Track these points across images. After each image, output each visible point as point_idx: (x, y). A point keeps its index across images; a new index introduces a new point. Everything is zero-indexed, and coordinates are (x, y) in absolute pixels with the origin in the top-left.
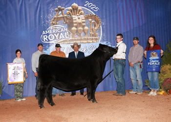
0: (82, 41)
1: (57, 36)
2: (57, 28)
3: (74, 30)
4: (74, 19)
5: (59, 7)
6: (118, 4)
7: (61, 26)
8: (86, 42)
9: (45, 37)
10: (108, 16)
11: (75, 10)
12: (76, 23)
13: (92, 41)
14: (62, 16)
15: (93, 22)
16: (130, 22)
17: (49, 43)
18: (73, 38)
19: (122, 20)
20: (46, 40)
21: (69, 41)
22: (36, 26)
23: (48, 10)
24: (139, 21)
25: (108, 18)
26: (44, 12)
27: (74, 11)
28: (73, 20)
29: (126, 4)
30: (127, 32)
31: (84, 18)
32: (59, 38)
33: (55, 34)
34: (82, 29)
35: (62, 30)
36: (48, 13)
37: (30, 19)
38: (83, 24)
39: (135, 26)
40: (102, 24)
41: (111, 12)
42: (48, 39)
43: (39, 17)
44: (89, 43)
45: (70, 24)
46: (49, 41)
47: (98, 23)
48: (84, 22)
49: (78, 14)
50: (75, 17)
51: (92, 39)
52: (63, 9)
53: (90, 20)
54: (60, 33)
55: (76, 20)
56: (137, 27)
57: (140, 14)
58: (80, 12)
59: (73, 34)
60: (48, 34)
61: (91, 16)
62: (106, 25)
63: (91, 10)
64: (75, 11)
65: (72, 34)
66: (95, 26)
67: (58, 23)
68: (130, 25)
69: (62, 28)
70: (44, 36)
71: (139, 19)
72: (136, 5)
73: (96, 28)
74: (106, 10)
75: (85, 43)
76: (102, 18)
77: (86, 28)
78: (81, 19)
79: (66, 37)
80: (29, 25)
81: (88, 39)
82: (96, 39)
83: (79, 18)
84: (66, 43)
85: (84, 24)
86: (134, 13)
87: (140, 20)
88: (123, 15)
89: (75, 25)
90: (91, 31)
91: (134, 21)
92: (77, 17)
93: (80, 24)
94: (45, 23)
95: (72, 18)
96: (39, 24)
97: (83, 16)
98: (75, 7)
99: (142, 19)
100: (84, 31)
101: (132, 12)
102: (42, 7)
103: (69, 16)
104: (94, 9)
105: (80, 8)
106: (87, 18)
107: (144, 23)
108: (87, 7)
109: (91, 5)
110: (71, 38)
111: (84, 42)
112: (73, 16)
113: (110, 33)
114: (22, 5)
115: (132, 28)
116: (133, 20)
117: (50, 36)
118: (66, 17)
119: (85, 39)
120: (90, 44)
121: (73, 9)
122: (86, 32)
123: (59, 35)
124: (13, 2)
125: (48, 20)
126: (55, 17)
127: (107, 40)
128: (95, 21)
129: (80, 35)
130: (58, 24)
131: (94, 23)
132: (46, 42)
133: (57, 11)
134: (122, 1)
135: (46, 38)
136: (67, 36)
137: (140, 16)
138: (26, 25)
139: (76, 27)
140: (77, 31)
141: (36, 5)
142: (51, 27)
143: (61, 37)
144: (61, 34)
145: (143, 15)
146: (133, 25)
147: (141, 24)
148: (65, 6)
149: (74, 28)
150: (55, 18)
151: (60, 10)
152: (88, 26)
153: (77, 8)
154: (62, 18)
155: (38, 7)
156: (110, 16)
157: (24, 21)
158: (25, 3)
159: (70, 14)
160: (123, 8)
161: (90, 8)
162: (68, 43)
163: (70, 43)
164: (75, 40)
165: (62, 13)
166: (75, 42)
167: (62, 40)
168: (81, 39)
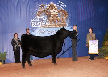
0: (56, 26)
1: (40, 23)
3: (51, 19)
4: (51, 12)
5: (42, 4)
6: (78, 3)
8: (59, 26)
9: (33, 23)
15: (63, 14)
16: (85, 15)
17: (35, 27)
18: (51, 24)
19: (80, 13)
21: (48, 26)
22: (27, 16)
23: (35, 6)
26: (32, 7)
27: (51, 7)
29: (83, 4)
30: (83, 21)
31: (57, 12)
32: (42, 24)
33: (39, 22)
34: (56, 18)
35: (44, 19)
36: (35, 8)
38: (57, 15)
39: (88, 17)
40: (68, 16)
41: (74, 9)
42: (35, 24)
43: (29, 10)
46: (35, 26)
47: (66, 15)
49: (53, 9)
50: (52, 11)
51: (62, 25)
52: (44, 6)
53: (61, 13)
55: (52, 13)
58: (55, 8)
59: (51, 21)
60: (35, 22)
61: (62, 11)
62: (71, 17)
63: (62, 6)
64: (52, 7)
66: (64, 17)
68: (85, 17)
69: (44, 17)
70: (32, 23)
72: (89, 4)
73: (65, 18)
74: (71, 7)
76: (69, 12)
77: (59, 18)
78: (55, 12)
79: (46, 24)
81: (60, 25)
82: (65, 25)
83: (54, 12)
84: (46, 27)
86: (88, 9)
87: (91, 13)
88: (81, 11)
92: (53, 11)
93: (55, 15)
94: (32, 14)
95: (50, 11)
96: (29, 15)
97: (57, 10)
100: (57, 19)
101: (86, 8)
103: (48, 10)
104: (64, 6)
105: (55, 5)
106: (59, 12)
108: (59, 5)
109: (62, 3)
110: (49, 24)
111: (57, 26)
112: (51, 10)
114: (18, 2)
115: (86, 19)
116: (87, 13)
117: (36, 23)
118: (46, 11)
119: (58, 25)
121: (51, 6)
123: (42, 22)
124: (12, 1)
125: (35, 12)
127: (71, 26)
129: (55, 22)
130: (41, 15)
132: (34, 26)
133: (40, 7)
134: (80, 2)
135: (33, 24)
137: (91, 11)
138: (21, 15)
139: (53, 17)
141: (27, 3)
142: (37, 17)
143: (43, 23)
144: (43, 21)
145: (93, 11)
147: (92, 16)
148: (45, 4)
151: (42, 6)
155: (28, 4)
156: (73, 11)
157: (19, 13)
158: (20, 2)
159: (48, 9)
161: (61, 6)
162: (47, 28)
163: (48, 27)
164: (52, 25)
165: (44, 8)
166: (52, 26)
167: (43, 26)
168: (56, 25)
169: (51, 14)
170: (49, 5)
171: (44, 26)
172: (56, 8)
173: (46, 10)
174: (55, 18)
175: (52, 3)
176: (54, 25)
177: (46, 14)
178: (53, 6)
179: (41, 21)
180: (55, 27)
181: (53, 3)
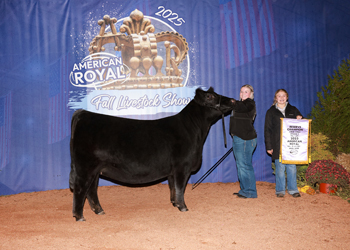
1: (101, 75)
2: (102, 58)
3: (135, 63)
4: (134, 40)
5: (106, 16)
6: (222, 12)
7: (109, 55)
8: (158, 85)
9: (79, 76)
10: (202, 34)
11: (137, 23)
12: (138, 48)
13: (169, 85)
14: (111, 34)
16: (245, 48)
17: (86, 88)
18: (133, 79)
19: (229, 43)
20: (79, 82)
21: (125, 83)
22: (60, 55)
23: (84, 23)
24: (264, 45)
25: (202, 40)
26: (76, 26)
27: (135, 25)
28: (133, 43)
29: (239, 13)
30: (240, 68)
31: (155, 39)
32: (104, 78)
34: (150, 60)
35: (112, 62)
36: (84, 28)
37: (49, 40)
38: (153, 51)
39: (256, 56)
40: (190, 52)
41: (209, 29)
42: (83, 79)
43: (68, 35)
44: (164, 88)
45: (127, 50)
46: (85, 83)
47: (182, 50)
48: (154, 48)
50: (137, 37)
51: (171, 81)
52: (114, 22)
53: (167, 42)
54: (107, 69)
55: (138, 42)
56: (259, 58)
57: (265, 31)
58: (147, 27)
59: (134, 70)
60: (83, 71)
61: (169, 36)
62: (199, 54)
63: (169, 23)
64: (138, 25)
65: (130, 70)
66: (176, 55)
67: (103, 48)
68: (246, 54)
69: (111, 58)
70: (76, 74)
71: (263, 41)
72: (257, 14)
73: (178, 59)
74: (198, 22)
75: (157, 88)
76: (191, 40)
77: (159, 58)
79: (119, 76)
80: (46, 52)
81: (161, 81)
82: (178, 81)
84: (120, 87)
85: (155, 51)
86: (254, 30)
87: (266, 44)
88: (233, 34)
89: (136, 52)
90: (169, 64)
91: (254, 45)
92: (140, 38)
93: (146, 50)
94: (77, 48)
95: (131, 38)
96: (67, 51)
97: (152, 35)
98: (138, 16)
99: (270, 41)
100: (154, 64)
101: (250, 27)
102: (73, 17)
103: (126, 34)
104: (175, 21)
105: (147, 19)
106: (160, 39)
107: (273, 50)
108: (161, 18)
109: (169, 13)
110: (128, 79)
111: (154, 85)
112: (133, 35)
113: (206, 69)
114: (33, 13)
115: (250, 60)
118: (119, 36)
119: (156, 81)
120: (166, 91)
121: (134, 21)
122: (158, 66)
123: (106, 72)
124: (17, 8)
125: (84, 41)
126: (99, 36)
127: (199, 84)
128: (177, 44)
129: (145, 73)
130: (104, 51)
131: (174, 48)
133: (101, 24)
134: (230, 6)
135: (80, 78)
136: (121, 74)
137: (266, 36)
138: (42, 51)
139: (139, 57)
140: (141, 65)
141: (61, 12)
142: (90, 57)
143: (108, 76)
144: (110, 70)
145: (272, 35)
146: (253, 54)
147: (267, 52)
148: (118, 16)
149: (134, 59)
150: (97, 39)
152: (162, 55)
153: (142, 19)
154: (113, 40)
155: (64, 16)
156: (206, 34)
157: (38, 44)
158: (40, 10)
159: (127, 30)
160: (232, 20)
161: (166, 20)
162: (122, 89)
163: (126, 89)
164: (136, 82)
165: (112, 29)
166: (136, 85)
167: (110, 82)
168: (149, 81)
169: (135, 45)
170: (128, 19)
171: (111, 85)
172: (152, 26)
173: (118, 34)
174: (147, 59)
175: (137, 12)
176: (142, 82)
177: (120, 48)
178: (141, 21)
179: (103, 70)
180: (147, 88)
181: (140, 13)
